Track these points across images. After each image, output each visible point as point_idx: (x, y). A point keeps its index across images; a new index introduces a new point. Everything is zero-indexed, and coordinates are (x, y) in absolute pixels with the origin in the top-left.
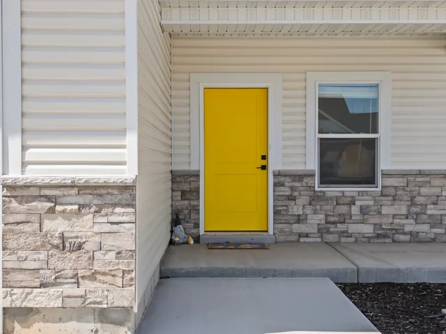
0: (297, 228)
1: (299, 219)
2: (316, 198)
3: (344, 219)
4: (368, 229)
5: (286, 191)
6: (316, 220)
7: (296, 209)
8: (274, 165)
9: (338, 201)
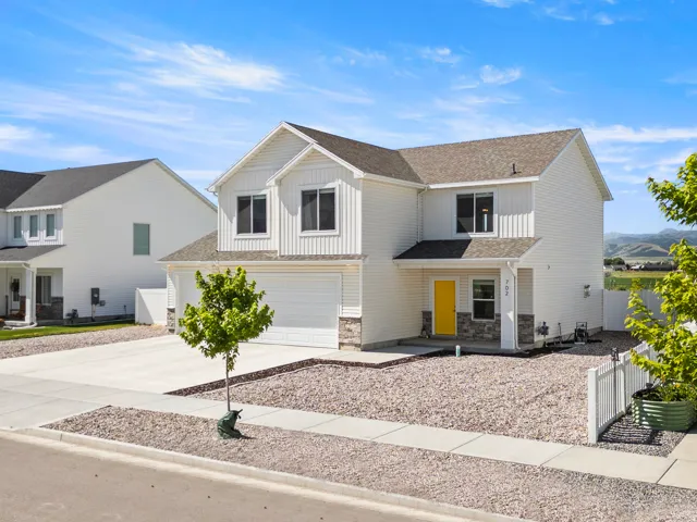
0: (465, 334)
1: (466, 331)
2: (472, 323)
3: (482, 331)
4: (490, 336)
5: (461, 320)
6: (472, 331)
7: (465, 327)
8: (458, 310)
9: (480, 324)
